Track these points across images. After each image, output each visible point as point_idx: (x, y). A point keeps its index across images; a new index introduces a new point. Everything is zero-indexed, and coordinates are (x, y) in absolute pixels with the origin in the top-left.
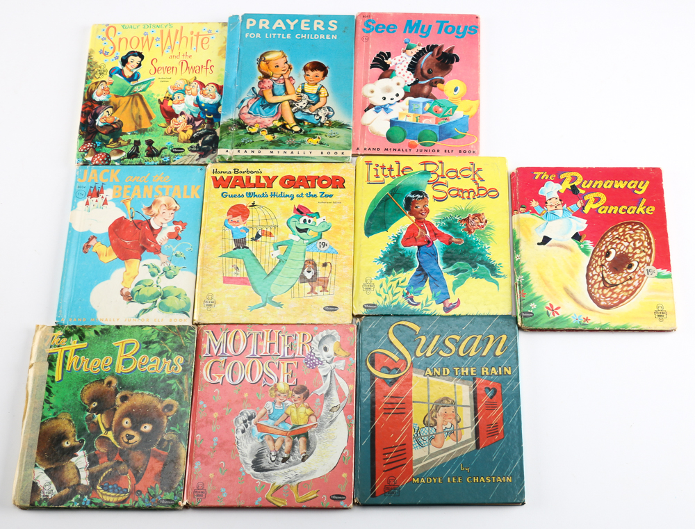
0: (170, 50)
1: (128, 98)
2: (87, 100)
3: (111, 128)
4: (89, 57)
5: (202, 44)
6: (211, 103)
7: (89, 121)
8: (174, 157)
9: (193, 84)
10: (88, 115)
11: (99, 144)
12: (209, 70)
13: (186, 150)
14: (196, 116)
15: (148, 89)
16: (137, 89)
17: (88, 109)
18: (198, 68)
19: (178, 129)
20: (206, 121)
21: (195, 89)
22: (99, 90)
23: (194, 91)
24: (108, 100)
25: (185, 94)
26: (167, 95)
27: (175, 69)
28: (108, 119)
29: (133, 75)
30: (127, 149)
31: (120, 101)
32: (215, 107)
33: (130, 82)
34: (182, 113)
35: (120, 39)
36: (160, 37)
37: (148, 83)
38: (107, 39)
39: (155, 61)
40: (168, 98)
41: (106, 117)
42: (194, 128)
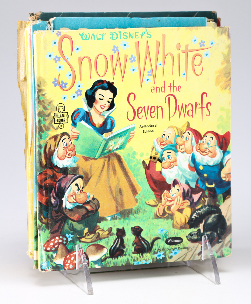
0: (151, 78)
1: (101, 161)
2: (46, 166)
3: (84, 211)
4: (40, 91)
5: (194, 66)
6: (211, 164)
7: (53, 201)
8: (171, 252)
9: (186, 135)
10: (51, 192)
11: (70, 237)
12: (205, 110)
13: (185, 239)
14: (193, 185)
15: (128, 145)
16: (112, 146)
17: (49, 181)
18: (190, 107)
19: (172, 209)
20: (207, 193)
21: (189, 142)
22: (60, 150)
23: (188, 145)
24: (74, 165)
25: (176, 151)
26: (153, 155)
27: (160, 109)
28: (78, 197)
29: (105, 123)
30: (109, 243)
31: (91, 167)
32: (216, 170)
33: (102, 134)
34: (175, 182)
35: (81, 60)
36: (135, 55)
37: (127, 133)
38: (61, 59)
39: (132, 96)
40: (155, 158)
41: (75, 194)
42: (193, 205)
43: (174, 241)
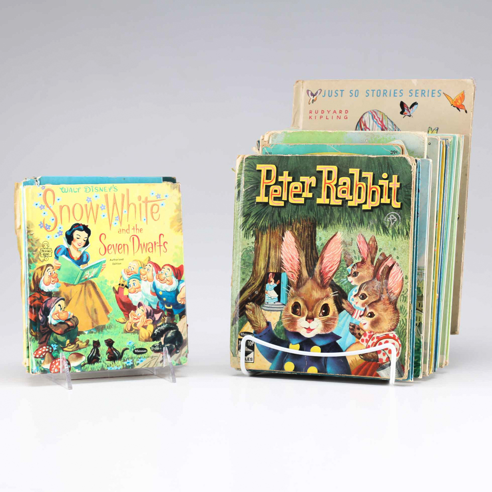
0: (118, 222)
1: (79, 287)
2: (34, 291)
3: (66, 327)
4: (29, 232)
5: (152, 213)
6: (169, 290)
7: (41, 318)
8: (138, 360)
9: (148, 267)
10: (39, 311)
11: (55, 347)
12: (162, 248)
13: (149, 350)
14: (155, 307)
15: (101, 275)
16: (88, 274)
17: (37, 302)
18: (150, 245)
19: (138, 325)
20: (166, 313)
21: (151, 273)
22: (46, 278)
23: (149, 275)
24: (58, 290)
25: (140, 280)
26: (121, 283)
27: (126, 246)
28: (61, 315)
29: (82, 257)
30: (87, 352)
31: (71, 292)
32: (173, 295)
33: (79, 265)
34: (140, 304)
35: (61, 208)
36: (105, 204)
37: (100, 265)
38: (46, 207)
39: (103, 236)
40: (123, 285)
41: (58, 313)
42: (155, 322)
43: (141, 351)
